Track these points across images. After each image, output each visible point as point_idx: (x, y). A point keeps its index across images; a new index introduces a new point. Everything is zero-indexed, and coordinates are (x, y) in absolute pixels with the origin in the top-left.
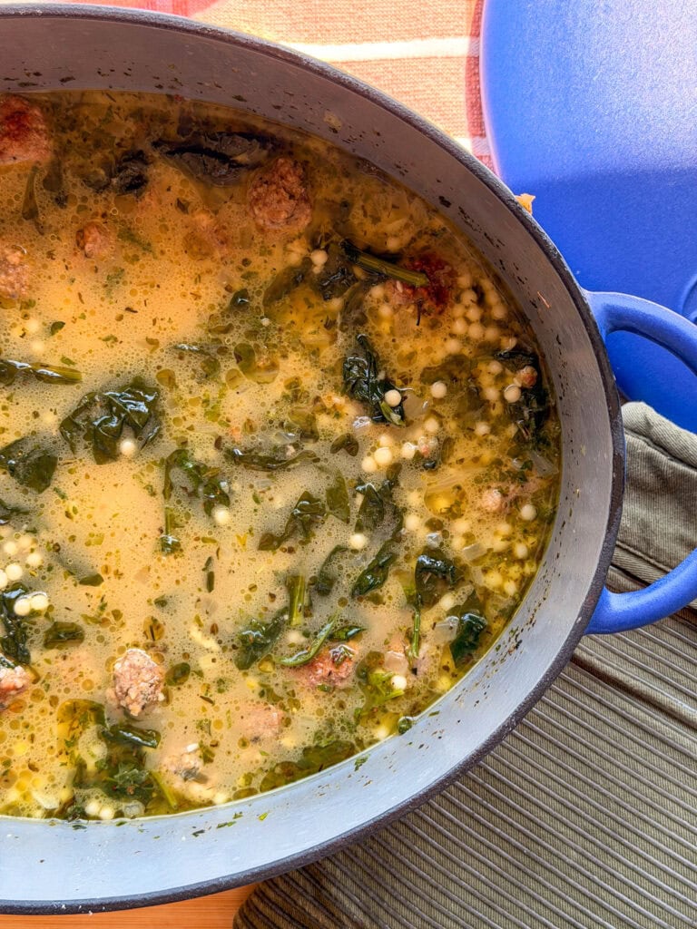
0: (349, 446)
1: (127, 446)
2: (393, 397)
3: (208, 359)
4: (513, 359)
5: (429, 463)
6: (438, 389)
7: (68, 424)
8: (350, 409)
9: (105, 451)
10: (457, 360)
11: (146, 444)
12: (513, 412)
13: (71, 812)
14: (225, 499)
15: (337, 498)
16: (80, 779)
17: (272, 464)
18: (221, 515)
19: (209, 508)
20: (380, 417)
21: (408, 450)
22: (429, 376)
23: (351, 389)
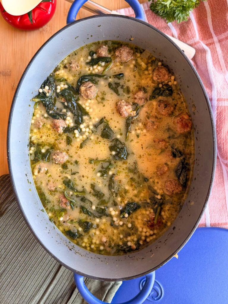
0: (115, 204)
1: (114, 153)
2: (126, 215)
3: (134, 170)
4: (137, 243)
5: (112, 224)
6: (130, 225)
7: (117, 140)
8: (123, 205)
9: (111, 148)
10: (137, 230)
11: (114, 156)
12: (125, 244)
13: (31, 144)
14: (102, 175)
15: (103, 202)
16: (39, 145)
17: (110, 186)
18: (99, 174)
19: (100, 171)
20: (122, 212)
21: (115, 219)
22: (133, 223)
23: (128, 204)
